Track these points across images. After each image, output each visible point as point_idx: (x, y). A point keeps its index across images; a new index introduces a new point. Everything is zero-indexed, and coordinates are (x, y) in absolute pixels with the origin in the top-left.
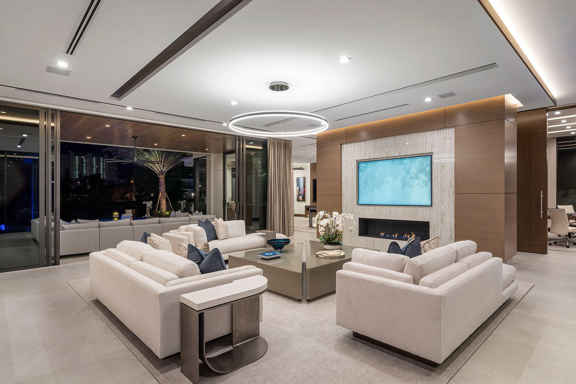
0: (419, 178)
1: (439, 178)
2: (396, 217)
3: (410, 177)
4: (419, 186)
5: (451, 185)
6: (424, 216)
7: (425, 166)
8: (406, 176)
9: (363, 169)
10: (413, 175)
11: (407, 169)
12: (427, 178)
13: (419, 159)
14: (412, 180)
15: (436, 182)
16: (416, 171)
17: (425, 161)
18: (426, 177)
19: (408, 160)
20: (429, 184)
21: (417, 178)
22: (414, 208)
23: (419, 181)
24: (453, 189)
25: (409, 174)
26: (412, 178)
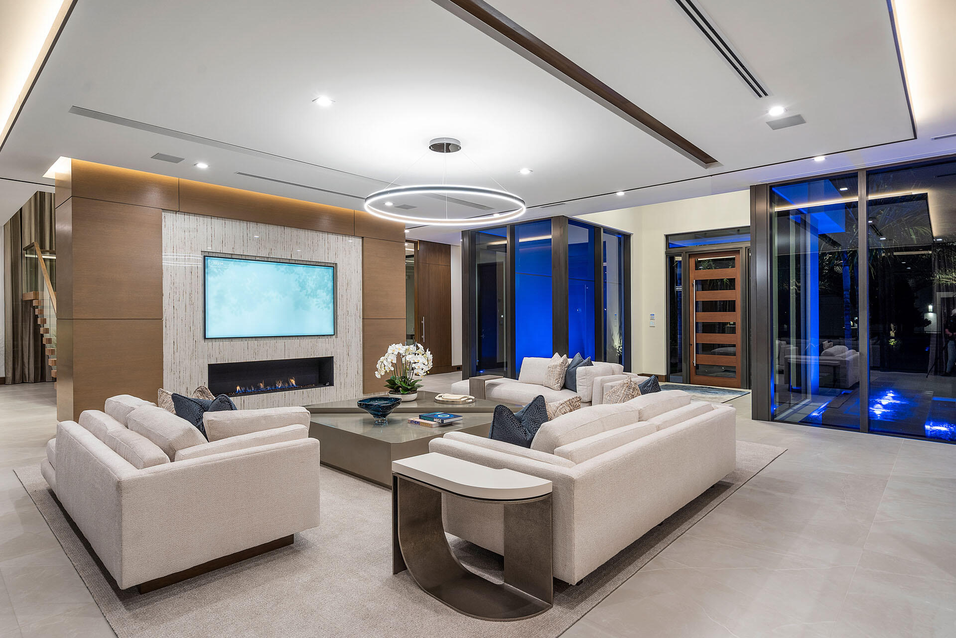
0: (318, 296)
1: (345, 297)
2: (286, 354)
3: (305, 293)
4: (319, 307)
5: (357, 308)
6: (326, 350)
7: (326, 281)
8: (301, 291)
9: (217, 271)
10: (310, 291)
11: (301, 281)
12: (329, 298)
13: (318, 270)
14: (308, 298)
15: (341, 303)
16: (313, 286)
17: (327, 274)
18: (327, 295)
19: (302, 268)
20: (331, 305)
21: (315, 296)
22: (314, 340)
23: (318, 300)
24: (360, 313)
25: (305, 290)
26: (308, 295)
